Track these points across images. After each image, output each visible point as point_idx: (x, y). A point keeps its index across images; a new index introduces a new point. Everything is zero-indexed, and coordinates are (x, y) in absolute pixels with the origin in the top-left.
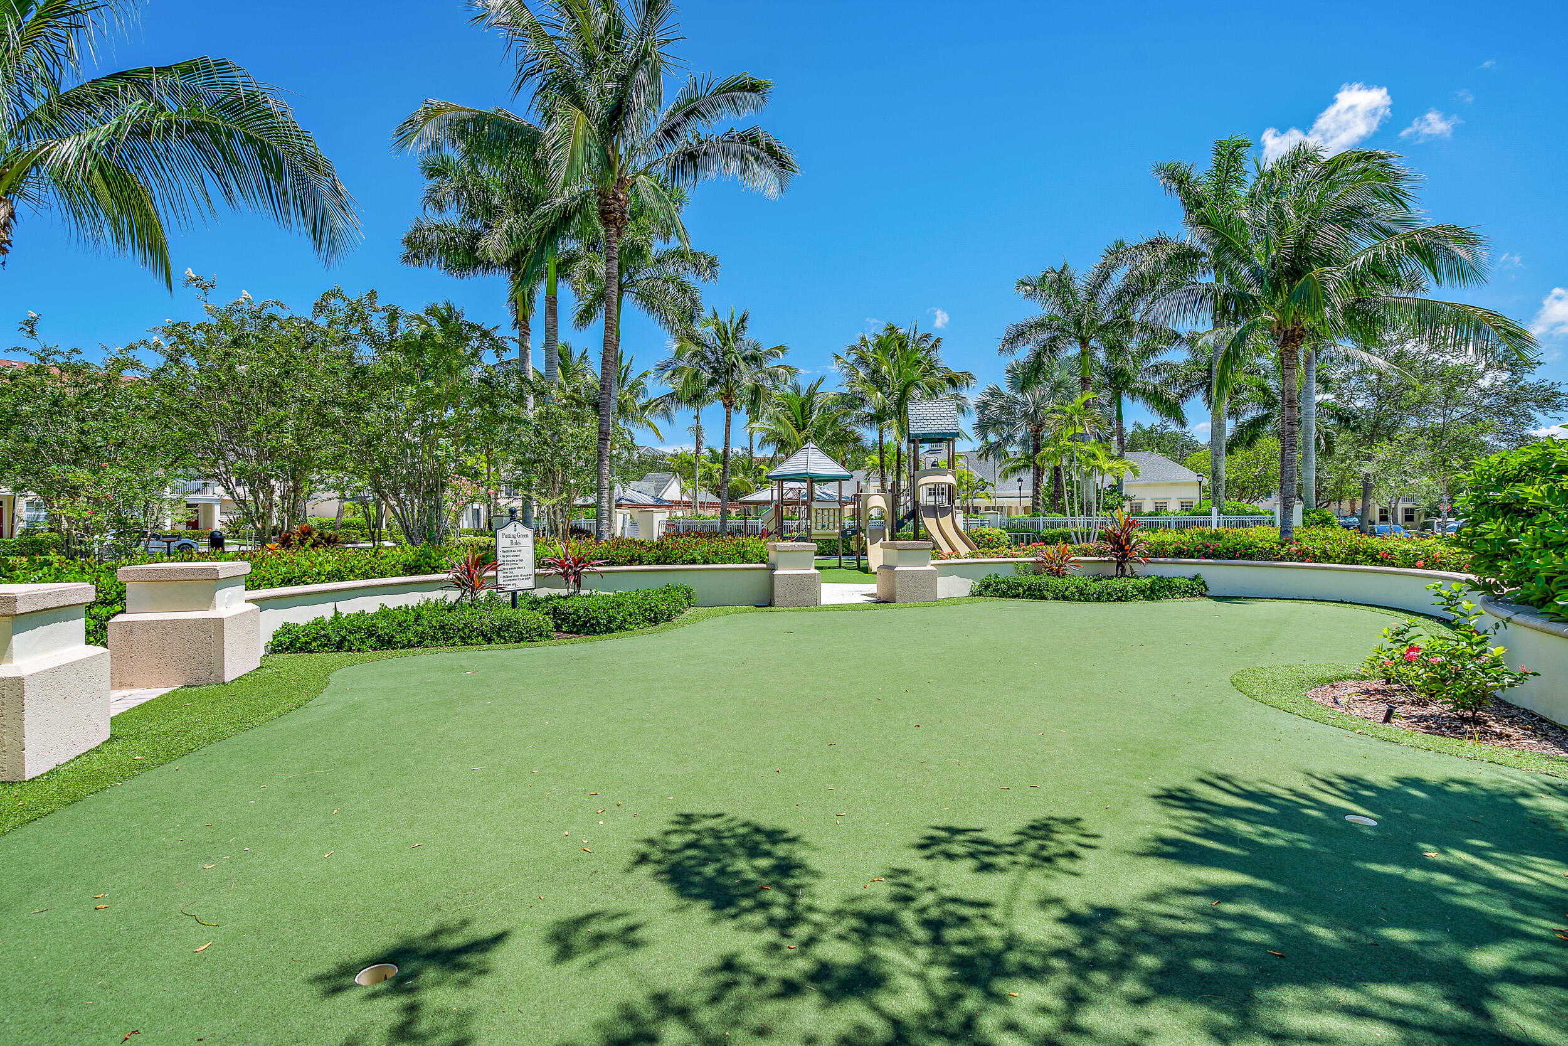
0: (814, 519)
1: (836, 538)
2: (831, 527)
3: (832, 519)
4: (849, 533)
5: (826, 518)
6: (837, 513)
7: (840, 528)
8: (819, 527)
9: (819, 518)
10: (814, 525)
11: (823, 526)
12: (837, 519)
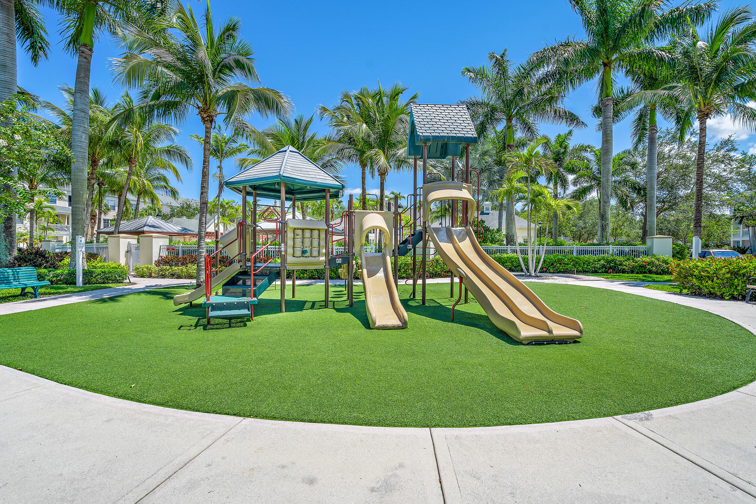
0: (290, 243)
1: (321, 267)
2: (315, 253)
3: (315, 243)
4: (339, 261)
5: (307, 242)
6: (323, 236)
7: (327, 254)
8: (298, 253)
9: (298, 241)
10: (290, 251)
11: (304, 252)
12: (323, 243)
